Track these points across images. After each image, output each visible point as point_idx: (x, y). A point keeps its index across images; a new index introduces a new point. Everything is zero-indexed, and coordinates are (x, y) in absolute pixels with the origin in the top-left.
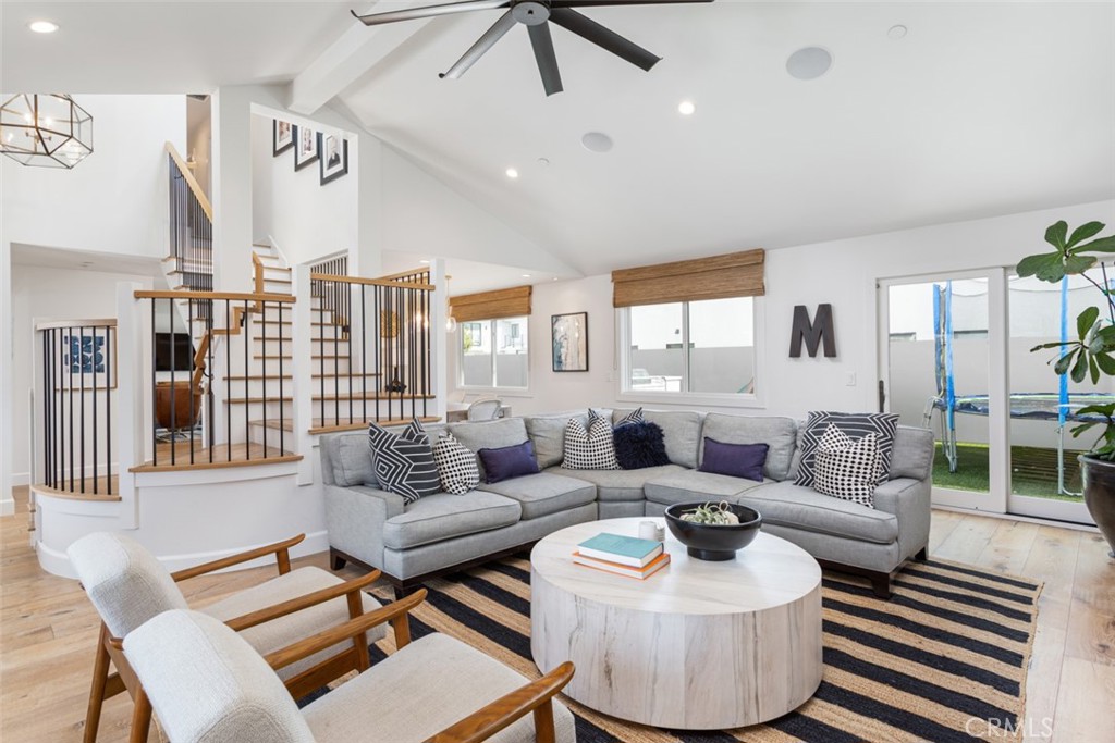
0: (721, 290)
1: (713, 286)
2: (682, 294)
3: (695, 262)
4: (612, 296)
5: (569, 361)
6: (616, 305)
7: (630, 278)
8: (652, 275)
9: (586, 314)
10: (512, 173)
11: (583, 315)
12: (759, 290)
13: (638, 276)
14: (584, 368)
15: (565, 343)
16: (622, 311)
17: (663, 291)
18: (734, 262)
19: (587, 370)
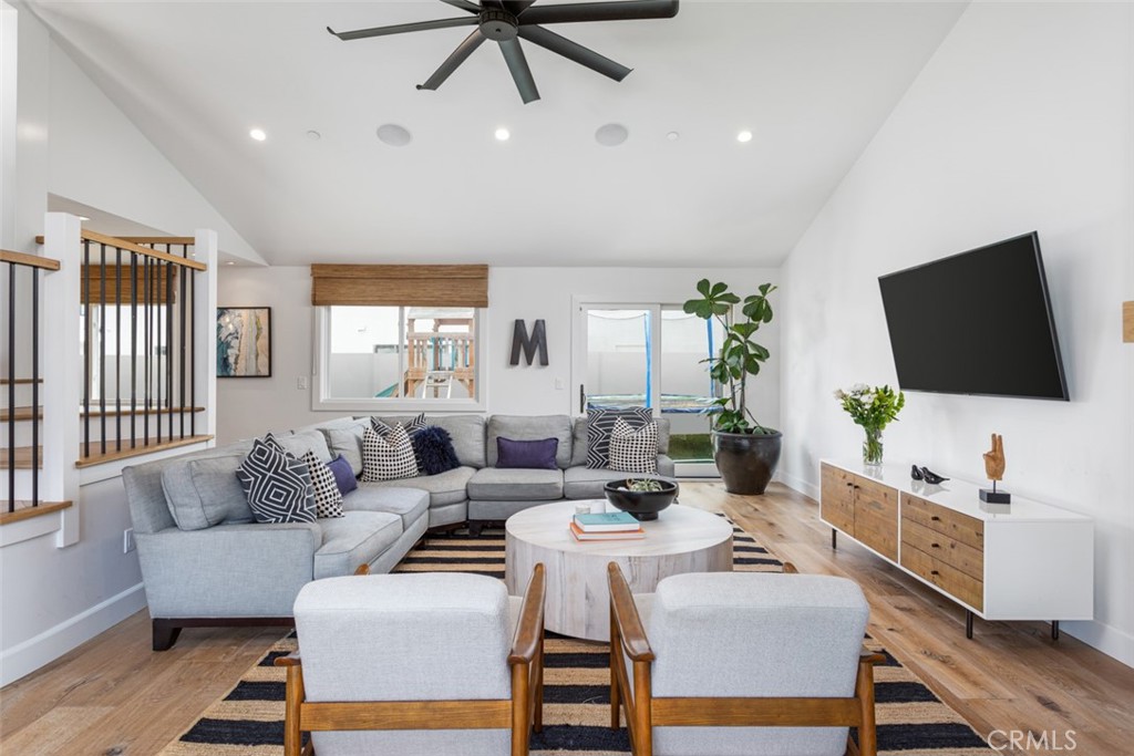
0: (446, 298)
1: (437, 294)
2: (402, 298)
3: (418, 267)
4: (310, 293)
5: (242, 363)
6: (315, 303)
7: (337, 274)
8: (366, 274)
9: (269, 309)
10: (258, 135)
11: (266, 310)
12: (481, 302)
13: (348, 274)
14: (267, 374)
15: (234, 343)
16: (323, 309)
17: (380, 293)
18: (460, 274)
19: (270, 375)
